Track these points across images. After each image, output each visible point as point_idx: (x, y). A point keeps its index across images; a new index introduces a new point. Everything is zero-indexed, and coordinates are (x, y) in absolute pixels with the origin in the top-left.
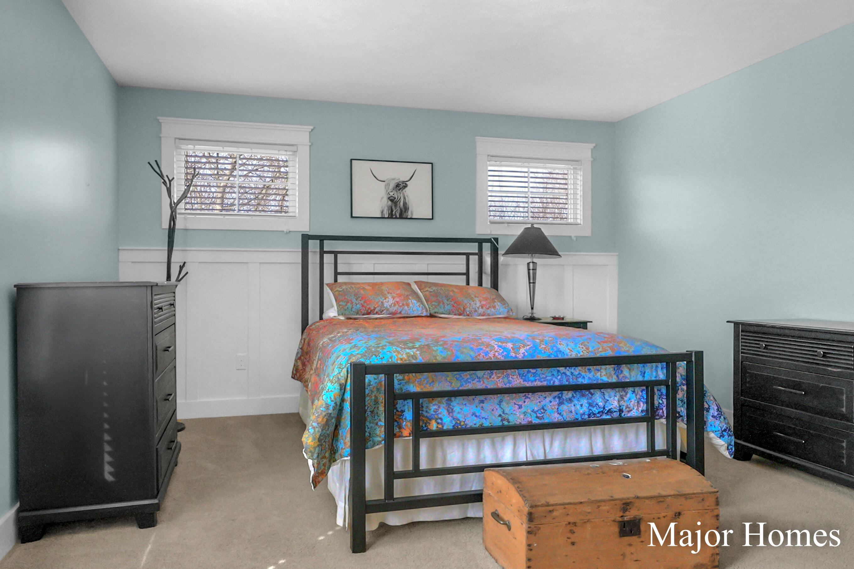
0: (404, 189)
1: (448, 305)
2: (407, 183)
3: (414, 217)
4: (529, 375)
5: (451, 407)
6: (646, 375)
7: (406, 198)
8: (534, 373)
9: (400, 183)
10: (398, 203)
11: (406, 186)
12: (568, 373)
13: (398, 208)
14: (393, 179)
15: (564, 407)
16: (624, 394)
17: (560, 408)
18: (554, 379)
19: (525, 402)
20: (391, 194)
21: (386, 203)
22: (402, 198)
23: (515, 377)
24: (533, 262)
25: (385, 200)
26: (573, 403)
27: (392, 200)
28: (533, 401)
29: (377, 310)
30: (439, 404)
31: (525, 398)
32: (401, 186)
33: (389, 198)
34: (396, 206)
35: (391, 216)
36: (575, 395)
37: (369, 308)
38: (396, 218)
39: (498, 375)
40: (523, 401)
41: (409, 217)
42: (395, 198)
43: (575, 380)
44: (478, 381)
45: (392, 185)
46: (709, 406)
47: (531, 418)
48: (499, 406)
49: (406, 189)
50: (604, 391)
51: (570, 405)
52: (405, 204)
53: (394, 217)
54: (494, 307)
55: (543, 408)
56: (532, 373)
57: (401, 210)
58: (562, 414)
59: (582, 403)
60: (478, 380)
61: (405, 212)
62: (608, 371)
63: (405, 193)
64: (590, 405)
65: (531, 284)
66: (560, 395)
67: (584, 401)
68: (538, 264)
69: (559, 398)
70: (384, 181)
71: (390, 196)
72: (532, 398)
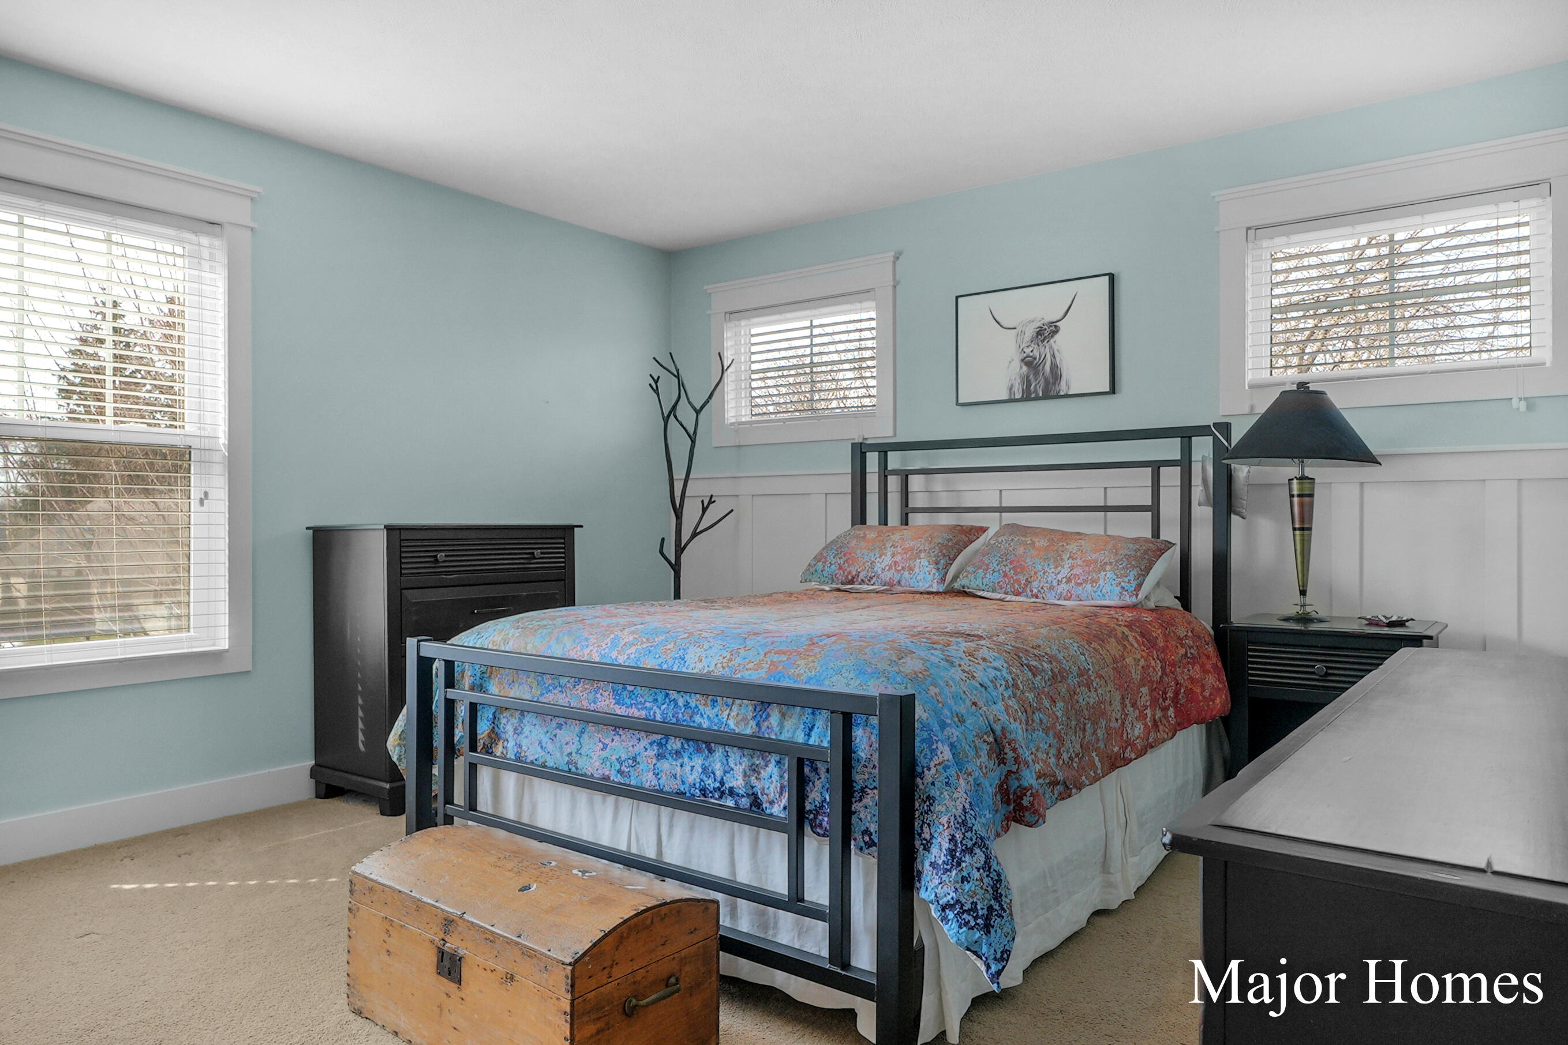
0: (1052, 337)
1: (994, 571)
2: (1058, 324)
3: (1071, 392)
4: (625, 693)
5: (522, 725)
6: (813, 733)
7: (1057, 354)
8: (631, 692)
9: (1046, 327)
10: (1041, 366)
11: (1056, 331)
12: (681, 702)
13: (1041, 378)
14: (1030, 322)
15: (665, 765)
16: (763, 763)
17: (659, 764)
18: (655, 708)
19: (613, 740)
20: (1028, 351)
21: (1017, 369)
22: (1048, 356)
23: (607, 693)
24: (1302, 478)
25: (1017, 363)
26: (680, 761)
27: (1030, 362)
28: (623, 741)
29: (862, 576)
30: (510, 718)
31: (614, 735)
32: (1046, 332)
33: (1023, 360)
34: (1036, 374)
35: (1028, 397)
36: (686, 746)
37: (850, 572)
38: (1037, 398)
39: (586, 686)
40: (611, 739)
41: (1062, 393)
42: (1035, 359)
43: (687, 717)
44: (560, 691)
45: (1030, 332)
46: (932, 837)
47: (610, 770)
48: (578, 739)
49: (1057, 337)
50: (729, 750)
51: (674, 763)
52: (1054, 367)
53: (1033, 396)
54: (1094, 581)
55: (634, 759)
56: (628, 691)
57: (1046, 381)
58: (659, 776)
59: (693, 764)
60: (560, 689)
61: (1054, 384)
62: (743, 711)
63: (1054, 345)
64: (705, 769)
65: (1297, 532)
66: (663, 741)
67: (698, 761)
68: (1316, 481)
69: (660, 745)
70: (1015, 328)
71: (1025, 355)
72: (623, 737)
